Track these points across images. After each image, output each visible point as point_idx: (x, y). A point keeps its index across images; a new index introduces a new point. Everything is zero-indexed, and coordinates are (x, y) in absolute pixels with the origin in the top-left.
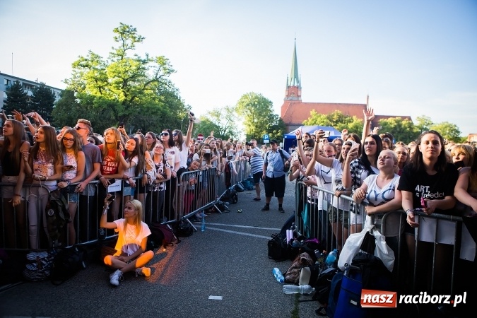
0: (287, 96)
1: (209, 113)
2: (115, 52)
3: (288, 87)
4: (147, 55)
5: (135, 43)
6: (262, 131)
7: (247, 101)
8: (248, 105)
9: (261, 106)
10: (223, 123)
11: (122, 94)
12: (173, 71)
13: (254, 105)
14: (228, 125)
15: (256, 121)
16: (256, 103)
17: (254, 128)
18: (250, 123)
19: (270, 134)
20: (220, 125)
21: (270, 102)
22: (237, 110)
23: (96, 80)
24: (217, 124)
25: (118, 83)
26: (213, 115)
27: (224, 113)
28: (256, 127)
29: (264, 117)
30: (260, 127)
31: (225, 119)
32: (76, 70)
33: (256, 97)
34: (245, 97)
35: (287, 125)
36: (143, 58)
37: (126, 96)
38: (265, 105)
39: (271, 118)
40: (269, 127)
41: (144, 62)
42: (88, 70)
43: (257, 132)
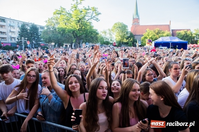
0: (133, 23)
3: (134, 19)
7: (117, 26)
8: (117, 28)
9: (123, 28)
10: (108, 36)
11: (78, 26)
13: (120, 27)
14: (110, 37)
15: (121, 34)
16: (121, 27)
17: (120, 37)
18: (118, 35)
19: (128, 40)
20: (106, 37)
21: (127, 26)
22: (112, 30)
26: (103, 33)
27: (108, 32)
28: (121, 37)
29: (124, 32)
30: (123, 37)
31: (108, 34)
33: (121, 24)
34: (116, 24)
35: (134, 36)
38: (124, 27)
39: (127, 33)
40: (127, 37)
42: (60, 15)
43: (122, 39)
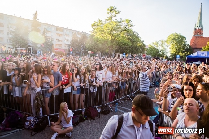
0: (195, 34)
1: (153, 43)
2: (108, 19)
3: (196, 29)
4: (121, 19)
5: (116, 14)
6: (179, 52)
7: (172, 37)
8: (173, 39)
9: (180, 39)
10: (160, 48)
11: (110, 37)
12: (132, 26)
13: (176, 39)
14: (162, 49)
15: (176, 47)
16: (177, 38)
17: (175, 50)
18: (173, 48)
19: (184, 54)
20: (158, 49)
21: (185, 38)
22: (167, 42)
23: (101, 31)
24: (156, 48)
25: (109, 32)
26: (155, 44)
27: (160, 43)
28: (177, 50)
29: (181, 45)
30: (178, 50)
31: (160, 46)
32: (93, 27)
33: (177, 35)
34: (172, 35)
35: (194, 49)
36: (119, 20)
37: (112, 37)
38: (181, 39)
39: (185, 45)
40: (183, 50)
41: (120, 22)
42: (98, 27)
43: (177, 53)
